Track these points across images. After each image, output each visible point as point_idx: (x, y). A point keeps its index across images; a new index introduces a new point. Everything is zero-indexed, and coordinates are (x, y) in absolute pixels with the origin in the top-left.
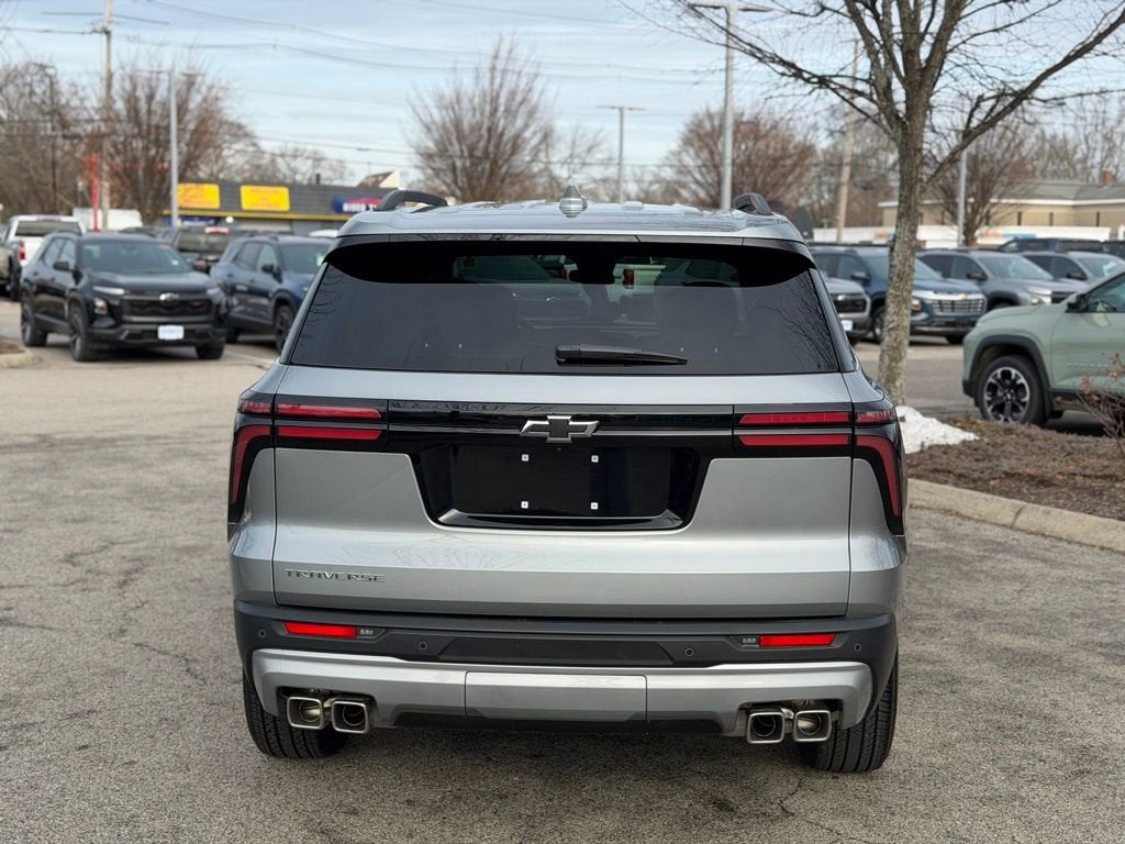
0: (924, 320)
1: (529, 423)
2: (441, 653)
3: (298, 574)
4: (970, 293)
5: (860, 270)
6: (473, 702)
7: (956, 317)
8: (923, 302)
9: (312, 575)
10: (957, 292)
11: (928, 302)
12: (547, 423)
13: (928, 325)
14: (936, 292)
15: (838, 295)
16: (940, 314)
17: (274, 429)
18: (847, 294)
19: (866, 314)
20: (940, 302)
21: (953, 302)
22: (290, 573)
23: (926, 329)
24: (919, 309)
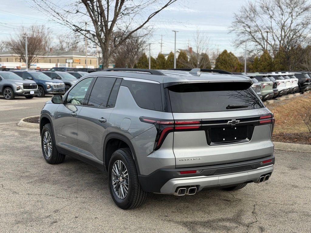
0: (51, 90)
1: (229, 121)
2: (214, 173)
3: (182, 160)
4: (61, 83)
5: (30, 77)
6: (220, 183)
7: (59, 89)
8: (50, 86)
9: (185, 160)
10: (59, 83)
11: (52, 85)
12: (232, 121)
13: (52, 92)
14: (53, 83)
15: (30, 84)
16: (55, 88)
17: (175, 127)
18: (32, 84)
19: (37, 89)
20: (55, 85)
21: (58, 85)
22: (180, 160)
23: (51, 93)
24: (49, 87)
